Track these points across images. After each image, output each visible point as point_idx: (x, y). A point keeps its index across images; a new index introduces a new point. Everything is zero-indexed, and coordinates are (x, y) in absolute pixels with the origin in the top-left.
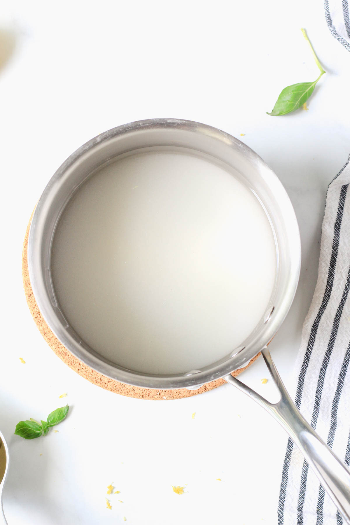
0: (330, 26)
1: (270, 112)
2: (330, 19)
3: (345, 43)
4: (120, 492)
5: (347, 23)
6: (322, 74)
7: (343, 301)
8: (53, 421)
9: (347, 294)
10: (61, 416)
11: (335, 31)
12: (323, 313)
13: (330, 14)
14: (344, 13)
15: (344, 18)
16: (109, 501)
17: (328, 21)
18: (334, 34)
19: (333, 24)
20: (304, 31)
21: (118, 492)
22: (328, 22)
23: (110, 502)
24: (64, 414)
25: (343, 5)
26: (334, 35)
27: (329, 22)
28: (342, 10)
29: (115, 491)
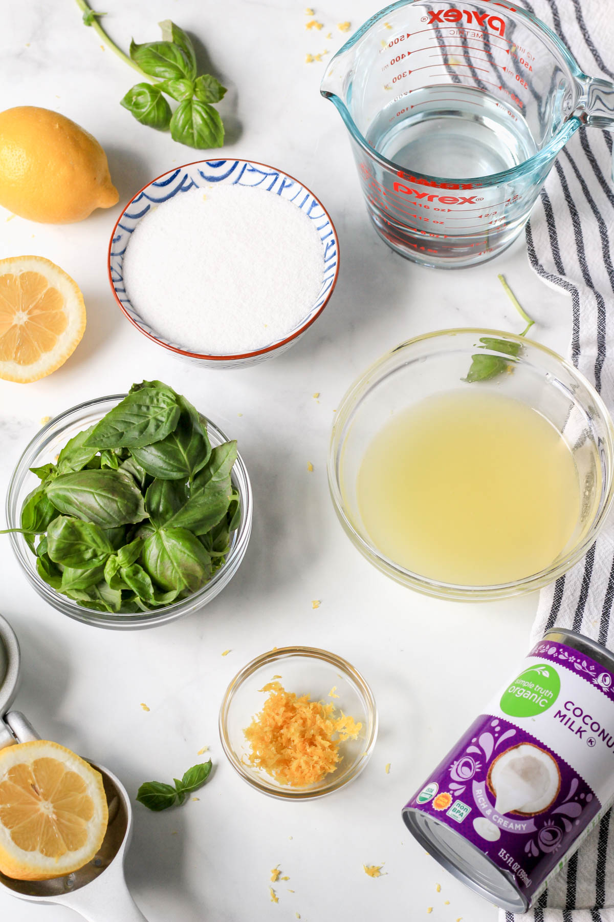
0: (535, 266)
1: (466, 377)
2: (535, 258)
3: (556, 279)
4: (289, 879)
5: (558, 262)
6: (531, 325)
7: (582, 598)
8: (191, 783)
9: (587, 590)
10: (202, 775)
11: (543, 269)
12: (555, 616)
13: (535, 249)
14: (552, 249)
15: (553, 257)
16: (274, 891)
17: (533, 259)
18: (541, 272)
19: (540, 262)
20: (502, 279)
21: (286, 879)
22: (533, 261)
23: (276, 893)
24: (206, 772)
25: (551, 236)
26: (542, 274)
27: (535, 261)
28: (550, 245)
29: (281, 876)
